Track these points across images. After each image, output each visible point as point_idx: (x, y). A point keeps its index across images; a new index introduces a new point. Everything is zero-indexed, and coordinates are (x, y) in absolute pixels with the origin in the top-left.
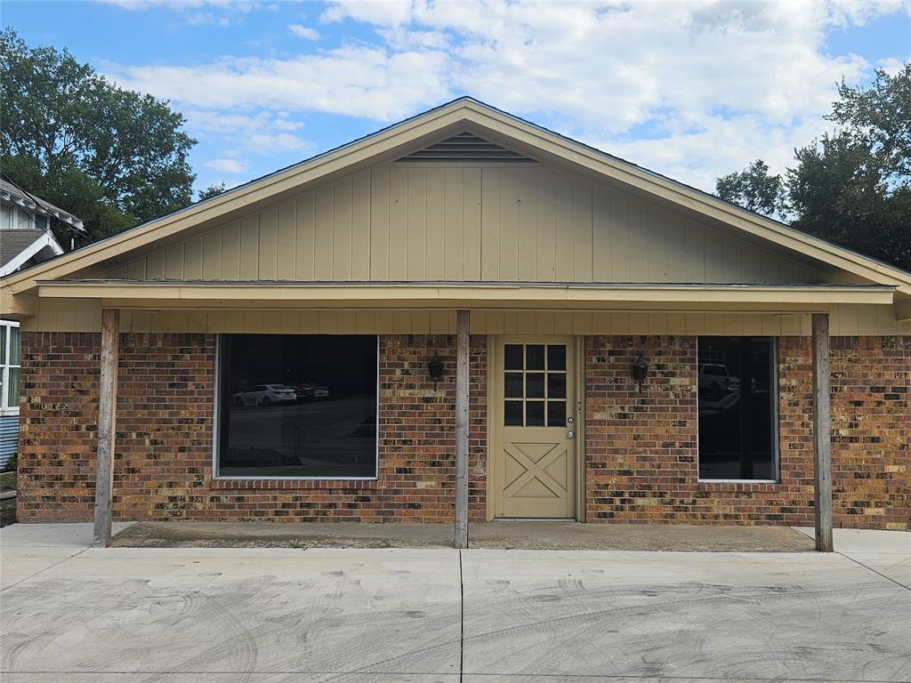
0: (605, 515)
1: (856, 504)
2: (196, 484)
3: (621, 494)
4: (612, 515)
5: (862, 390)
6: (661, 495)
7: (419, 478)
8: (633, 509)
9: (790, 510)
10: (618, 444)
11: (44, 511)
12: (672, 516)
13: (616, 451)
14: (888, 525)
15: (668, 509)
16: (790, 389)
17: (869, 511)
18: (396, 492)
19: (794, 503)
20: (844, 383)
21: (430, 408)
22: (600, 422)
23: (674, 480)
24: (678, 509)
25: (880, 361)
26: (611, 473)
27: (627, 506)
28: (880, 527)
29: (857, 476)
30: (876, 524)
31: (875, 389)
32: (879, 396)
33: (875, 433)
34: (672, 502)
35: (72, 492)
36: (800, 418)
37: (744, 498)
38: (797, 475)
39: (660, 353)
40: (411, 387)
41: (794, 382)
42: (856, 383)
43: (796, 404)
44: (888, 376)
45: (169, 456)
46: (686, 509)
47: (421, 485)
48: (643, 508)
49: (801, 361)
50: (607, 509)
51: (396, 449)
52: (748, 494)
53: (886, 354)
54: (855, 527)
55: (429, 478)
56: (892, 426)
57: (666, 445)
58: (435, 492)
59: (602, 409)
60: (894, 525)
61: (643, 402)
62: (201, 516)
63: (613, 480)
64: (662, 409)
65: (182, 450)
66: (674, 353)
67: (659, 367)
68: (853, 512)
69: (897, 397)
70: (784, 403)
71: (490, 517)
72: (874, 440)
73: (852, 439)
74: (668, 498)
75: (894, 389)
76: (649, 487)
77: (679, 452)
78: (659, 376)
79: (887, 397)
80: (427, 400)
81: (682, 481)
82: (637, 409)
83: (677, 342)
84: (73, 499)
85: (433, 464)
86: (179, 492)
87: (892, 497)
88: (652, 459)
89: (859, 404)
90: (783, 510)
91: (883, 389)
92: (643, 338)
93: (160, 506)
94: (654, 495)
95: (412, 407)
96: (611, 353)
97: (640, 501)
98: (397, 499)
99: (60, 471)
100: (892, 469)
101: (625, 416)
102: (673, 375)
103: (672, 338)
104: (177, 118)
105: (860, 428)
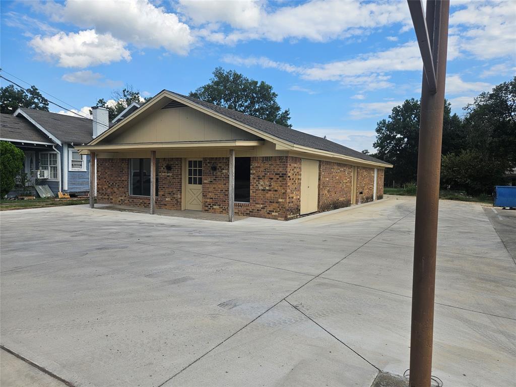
0: (206, 210)
1: (270, 211)
2: (125, 196)
3: (210, 204)
4: (208, 210)
5: (273, 174)
6: (220, 205)
7: (166, 197)
8: (213, 209)
9: (252, 212)
10: (210, 190)
11: (101, 201)
12: (222, 212)
13: (209, 192)
14: (279, 219)
15: (221, 210)
16: (253, 174)
17: (273, 214)
18: (162, 201)
19: (253, 210)
20: (268, 172)
21: (168, 178)
22: (206, 183)
23: (223, 201)
24: (223, 210)
25: (278, 165)
26: (208, 198)
27: (211, 208)
28: (276, 219)
29: (270, 202)
30: (275, 218)
31: (276, 174)
32: (278, 176)
33: (276, 189)
34: (222, 208)
35: (105, 197)
36: (256, 183)
37: (240, 207)
38: (254, 201)
39: (220, 163)
40: (165, 172)
41: (254, 172)
42: (271, 172)
43: (255, 179)
44: (281, 170)
45: (120, 189)
46: (226, 210)
47: (167, 199)
48: (215, 209)
49: (256, 165)
50: (207, 208)
51: (162, 189)
52: (241, 206)
53: (280, 162)
54: (269, 218)
55: (169, 198)
56: (281, 186)
57: (221, 191)
58: (170, 201)
59: (206, 180)
60: (280, 218)
61: (216, 177)
62: (126, 204)
63: (208, 200)
64: (220, 180)
65: (123, 188)
66: (224, 163)
67: (220, 167)
68: (269, 213)
69: (283, 177)
70: (251, 178)
71: (182, 209)
72: (276, 191)
73: (270, 190)
74: (221, 206)
75: (282, 174)
76: (217, 203)
77: (224, 193)
78: (220, 170)
79: (280, 177)
80: (168, 176)
81: (225, 201)
82: (214, 180)
83: (224, 159)
84: (105, 198)
85: (169, 194)
86: (123, 198)
87: (280, 210)
88: (218, 195)
89: (272, 179)
90: (250, 212)
91: (279, 174)
92: (216, 158)
93: (119, 201)
94: (218, 205)
95: (165, 178)
96: (209, 163)
97: (214, 207)
98: (162, 203)
99: (103, 192)
100: (280, 200)
101: (211, 182)
102: (223, 169)
103: (223, 158)
104: (270, 88)
105: (272, 187)
